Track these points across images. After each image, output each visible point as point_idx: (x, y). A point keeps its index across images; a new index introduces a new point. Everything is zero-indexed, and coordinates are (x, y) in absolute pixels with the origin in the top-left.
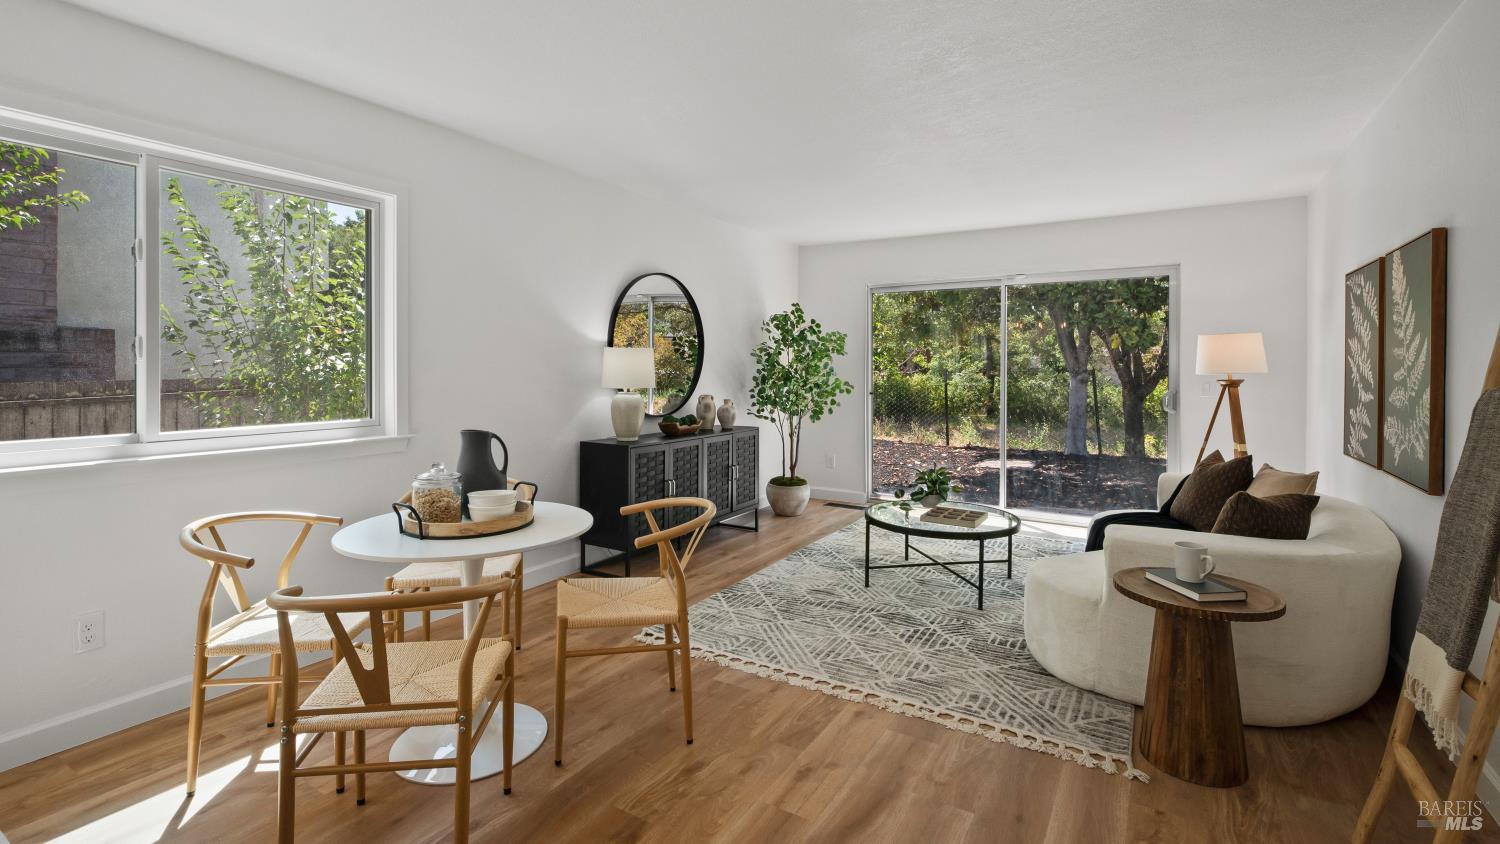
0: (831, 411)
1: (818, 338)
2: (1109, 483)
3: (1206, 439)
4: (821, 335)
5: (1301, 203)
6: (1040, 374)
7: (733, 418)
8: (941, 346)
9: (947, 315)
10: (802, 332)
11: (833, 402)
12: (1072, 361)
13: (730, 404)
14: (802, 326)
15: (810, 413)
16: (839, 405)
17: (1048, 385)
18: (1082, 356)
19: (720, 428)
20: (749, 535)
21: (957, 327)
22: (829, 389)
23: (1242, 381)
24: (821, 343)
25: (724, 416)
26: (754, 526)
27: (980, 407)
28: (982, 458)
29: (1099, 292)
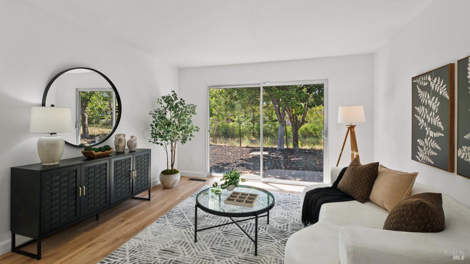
0: (190, 139)
1: (183, 106)
2: (292, 159)
3: (342, 150)
4: (184, 105)
5: (371, 56)
6: (268, 122)
7: (135, 145)
8: (238, 113)
9: (240, 103)
10: (176, 104)
11: (191, 135)
12: (279, 118)
13: (135, 138)
14: (177, 101)
15: (181, 140)
16: (194, 136)
17: (270, 126)
18: (282, 116)
19: (128, 151)
20: (145, 203)
21: (244, 107)
22: (188, 130)
23: (355, 126)
24: (185, 109)
25: (130, 144)
26: (148, 198)
27: (250, 133)
28: (251, 151)
29: (290, 95)
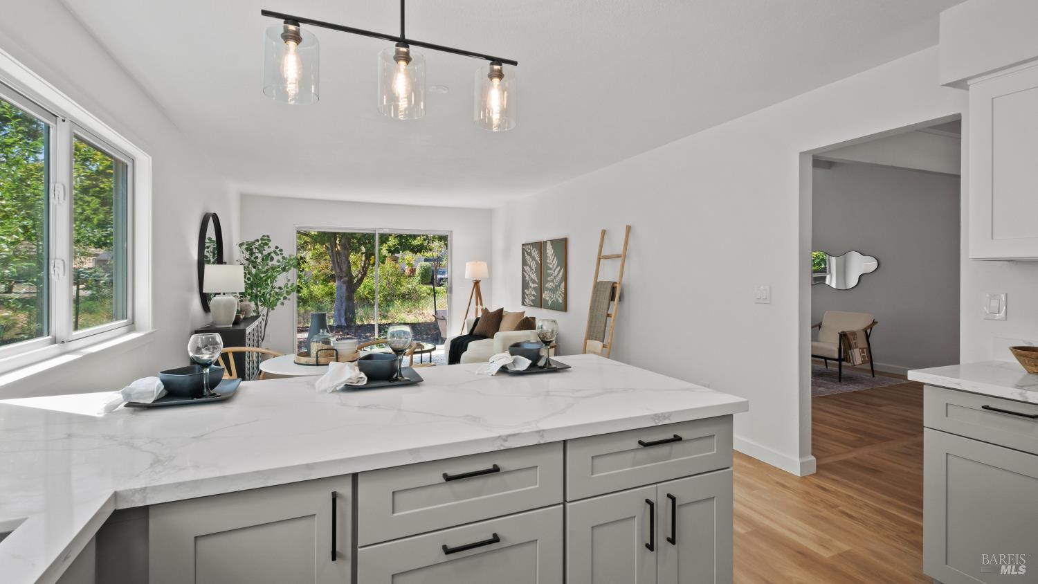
3: (469, 305)
5: (490, 212)
23: (480, 281)
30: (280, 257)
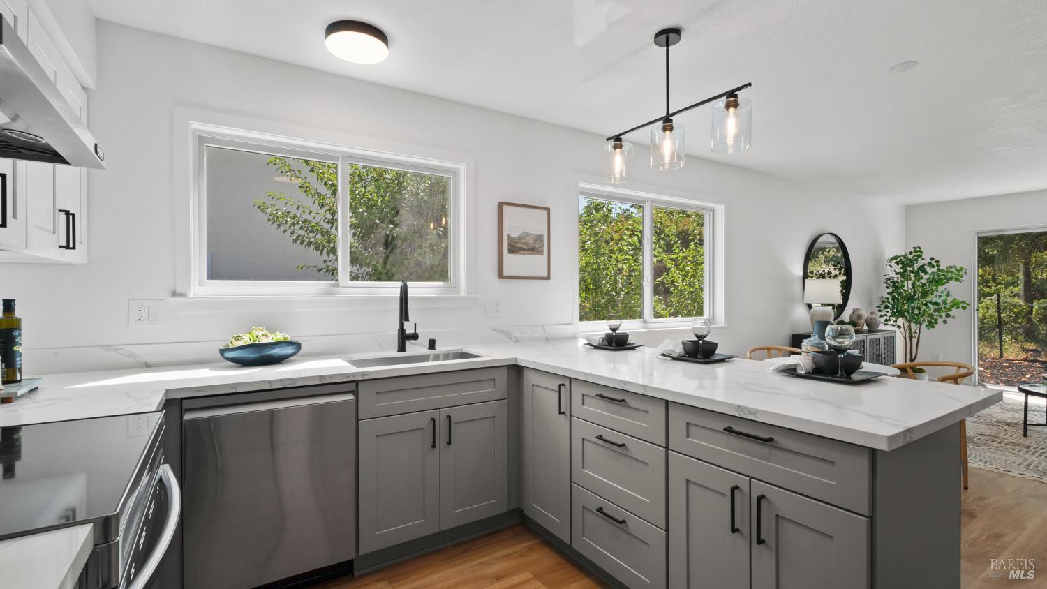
0: (945, 322)
1: (938, 270)
4: (940, 268)
10: (922, 266)
11: (948, 316)
16: (953, 317)
22: (946, 306)
24: (940, 273)
25: (869, 321)
30: (935, 270)
